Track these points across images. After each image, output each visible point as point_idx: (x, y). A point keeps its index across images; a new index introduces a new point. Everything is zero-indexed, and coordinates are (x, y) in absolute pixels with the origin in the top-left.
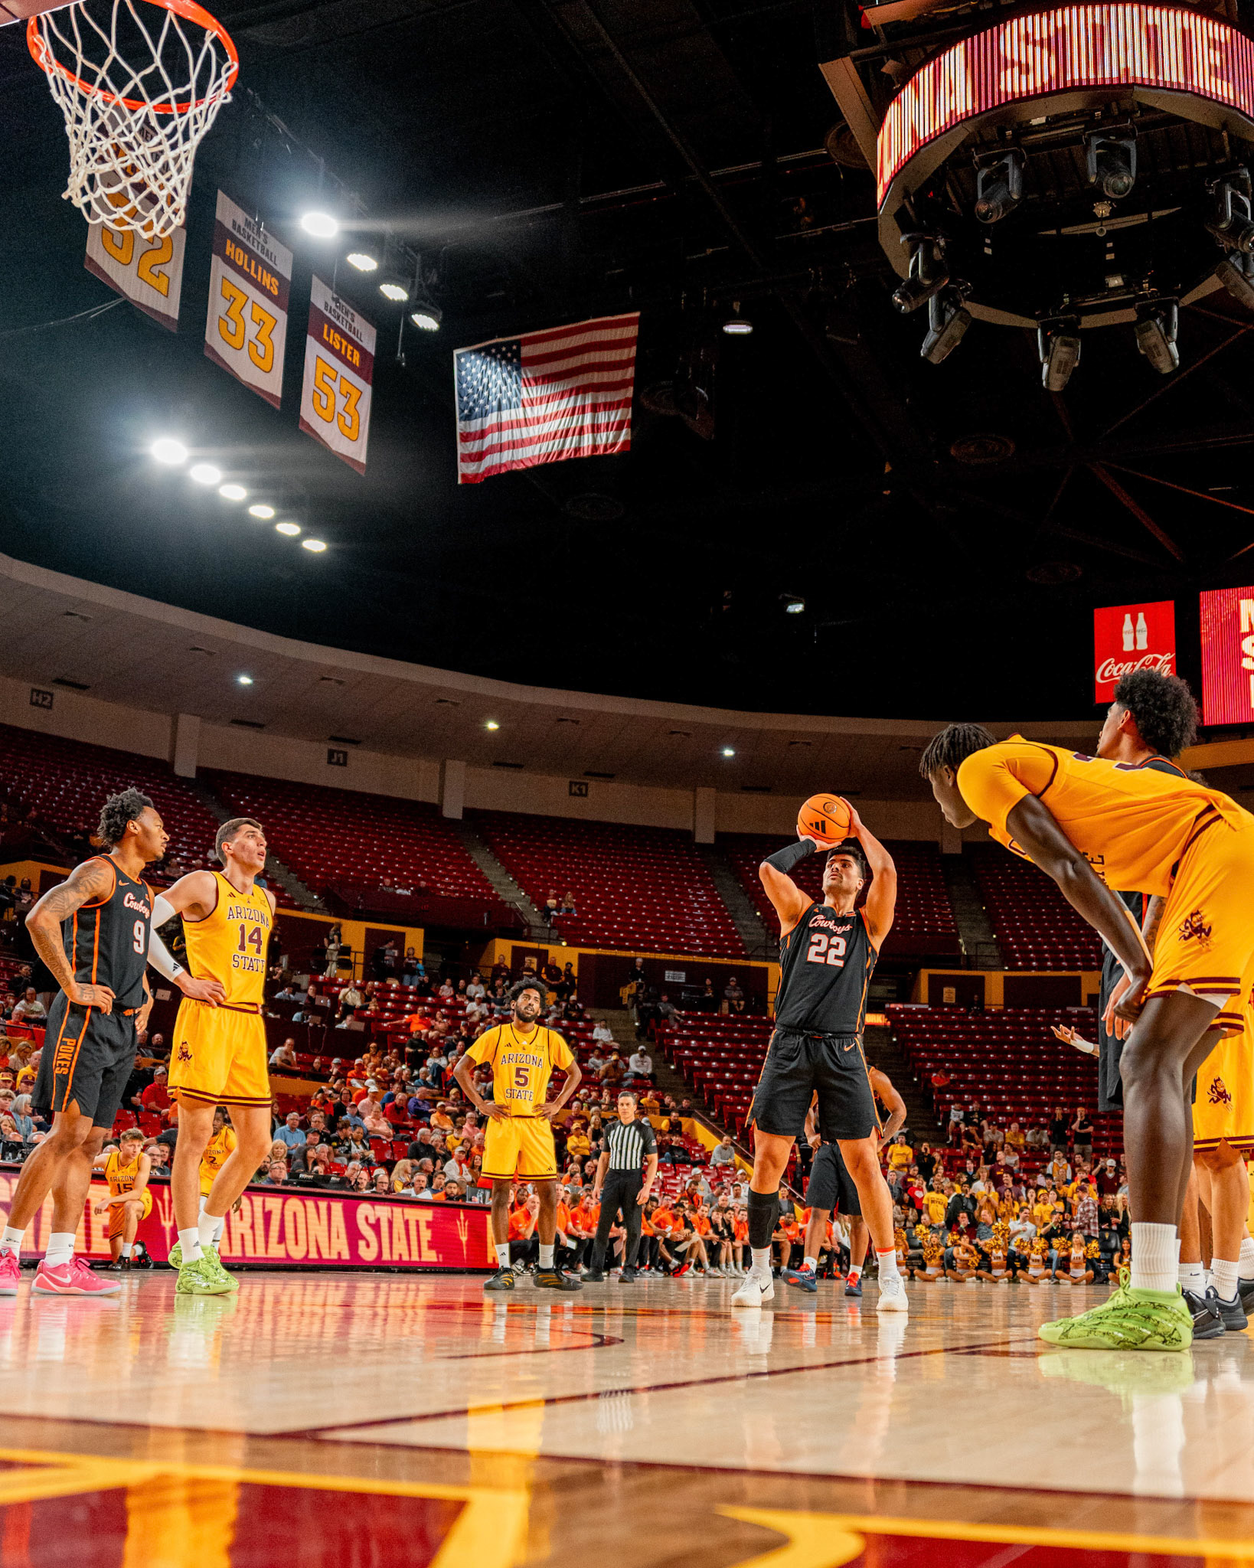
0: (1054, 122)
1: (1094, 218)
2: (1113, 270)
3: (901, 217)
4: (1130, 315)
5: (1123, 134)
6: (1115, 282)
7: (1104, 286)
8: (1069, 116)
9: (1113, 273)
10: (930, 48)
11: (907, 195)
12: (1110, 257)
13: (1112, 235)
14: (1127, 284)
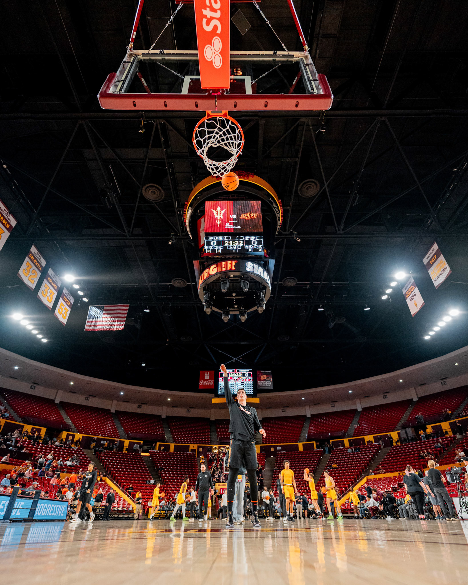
0: (234, 276)
1: (233, 296)
2: (236, 304)
3: (204, 289)
4: (238, 313)
5: (247, 280)
6: (236, 306)
7: (234, 307)
8: (237, 276)
9: (236, 305)
10: (212, 262)
11: (206, 284)
12: (235, 303)
13: (235, 299)
14: (238, 307)
